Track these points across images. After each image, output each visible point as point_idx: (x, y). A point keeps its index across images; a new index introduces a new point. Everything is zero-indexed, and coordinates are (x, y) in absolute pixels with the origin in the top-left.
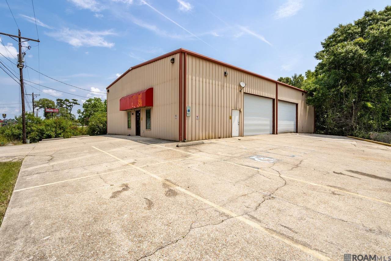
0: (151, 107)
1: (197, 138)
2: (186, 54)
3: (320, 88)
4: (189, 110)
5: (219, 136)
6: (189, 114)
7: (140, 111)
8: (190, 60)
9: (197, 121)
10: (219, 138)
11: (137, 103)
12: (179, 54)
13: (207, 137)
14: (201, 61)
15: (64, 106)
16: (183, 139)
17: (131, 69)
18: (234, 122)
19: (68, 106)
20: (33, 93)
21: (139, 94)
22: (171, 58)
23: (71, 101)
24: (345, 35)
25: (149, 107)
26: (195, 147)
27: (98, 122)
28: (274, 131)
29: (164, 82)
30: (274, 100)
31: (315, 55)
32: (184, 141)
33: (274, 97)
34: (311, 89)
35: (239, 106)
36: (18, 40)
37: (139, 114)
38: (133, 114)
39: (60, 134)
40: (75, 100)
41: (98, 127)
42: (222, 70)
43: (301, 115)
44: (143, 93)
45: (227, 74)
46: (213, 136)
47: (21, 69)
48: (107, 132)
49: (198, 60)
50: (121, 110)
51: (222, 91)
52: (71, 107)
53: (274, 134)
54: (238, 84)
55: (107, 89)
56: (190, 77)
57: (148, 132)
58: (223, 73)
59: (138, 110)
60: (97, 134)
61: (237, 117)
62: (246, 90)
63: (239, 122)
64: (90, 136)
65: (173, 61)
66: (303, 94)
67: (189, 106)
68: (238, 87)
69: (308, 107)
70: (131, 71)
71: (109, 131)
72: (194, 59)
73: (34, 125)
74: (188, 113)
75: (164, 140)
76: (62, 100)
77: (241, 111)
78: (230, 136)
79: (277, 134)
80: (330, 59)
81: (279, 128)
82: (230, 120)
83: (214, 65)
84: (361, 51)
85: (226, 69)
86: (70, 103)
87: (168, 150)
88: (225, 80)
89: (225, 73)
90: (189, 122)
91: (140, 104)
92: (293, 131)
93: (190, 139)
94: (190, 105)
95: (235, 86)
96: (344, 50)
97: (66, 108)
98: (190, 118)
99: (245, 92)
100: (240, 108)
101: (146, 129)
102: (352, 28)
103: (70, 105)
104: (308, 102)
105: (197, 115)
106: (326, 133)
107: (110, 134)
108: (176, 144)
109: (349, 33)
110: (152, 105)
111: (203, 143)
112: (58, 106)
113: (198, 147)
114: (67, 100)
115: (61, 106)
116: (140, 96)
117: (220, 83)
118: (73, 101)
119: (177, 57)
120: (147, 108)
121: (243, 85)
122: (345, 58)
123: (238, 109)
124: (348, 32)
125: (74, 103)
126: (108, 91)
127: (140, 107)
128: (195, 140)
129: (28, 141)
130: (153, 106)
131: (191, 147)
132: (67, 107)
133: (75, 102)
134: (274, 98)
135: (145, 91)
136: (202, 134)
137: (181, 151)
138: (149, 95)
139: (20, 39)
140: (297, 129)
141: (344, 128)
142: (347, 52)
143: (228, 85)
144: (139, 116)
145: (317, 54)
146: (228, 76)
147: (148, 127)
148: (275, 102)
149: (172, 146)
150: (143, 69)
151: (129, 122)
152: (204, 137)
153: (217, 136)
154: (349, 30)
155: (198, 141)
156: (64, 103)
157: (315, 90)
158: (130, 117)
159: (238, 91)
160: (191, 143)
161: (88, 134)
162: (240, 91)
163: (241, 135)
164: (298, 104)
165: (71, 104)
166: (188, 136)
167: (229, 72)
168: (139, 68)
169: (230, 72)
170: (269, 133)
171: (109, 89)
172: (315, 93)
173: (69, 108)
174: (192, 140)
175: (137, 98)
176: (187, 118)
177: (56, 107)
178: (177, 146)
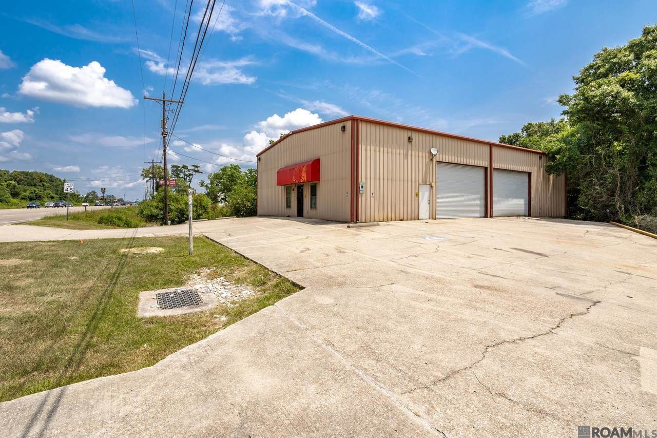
0: (317, 182)
1: (372, 219)
2: (359, 121)
3: (566, 148)
4: (362, 187)
5: (402, 218)
6: (362, 191)
7: (302, 186)
8: (363, 127)
9: (373, 199)
10: (402, 220)
11: (301, 177)
12: (351, 121)
13: (385, 219)
14: (378, 127)
15: (182, 175)
16: (355, 220)
17: (291, 133)
18: (422, 199)
19: (186, 175)
20: (153, 160)
21: (303, 166)
22: (341, 125)
23: (190, 168)
24: (607, 66)
25: (314, 182)
26: (368, 228)
27: (245, 199)
28: (487, 213)
29: (334, 153)
30: (486, 169)
31: (558, 98)
32: (357, 223)
33: (487, 164)
34: (553, 150)
35: (430, 179)
36: (163, 104)
37: (302, 190)
38: (293, 190)
39: (201, 215)
40: (196, 167)
41: (245, 206)
42: (405, 135)
43: (537, 189)
44: (307, 166)
45: (412, 140)
46: (393, 218)
47: (164, 137)
48: (256, 213)
49: (373, 126)
50: (279, 184)
51: (406, 161)
52: (191, 176)
53: (487, 217)
54: (428, 149)
55: (257, 156)
56: (364, 147)
57: (313, 212)
58: (406, 139)
59: (300, 185)
60: (243, 216)
61: (427, 194)
62: (440, 158)
63: (430, 201)
64: (237, 217)
65: (344, 128)
66: (540, 158)
67: (362, 180)
68: (427, 155)
69: (552, 176)
70: (291, 136)
71: (259, 211)
72: (369, 126)
73: (172, 204)
74: (361, 189)
75: (333, 221)
76: (179, 167)
77: (433, 185)
78: (417, 218)
79: (491, 217)
80: (578, 105)
81: (494, 209)
82: (417, 198)
83: (394, 130)
84: (625, 93)
85: (409, 134)
86: (189, 171)
87: (339, 230)
88: (410, 146)
89: (409, 138)
90: (363, 200)
91: (304, 177)
92: (523, 213)
93: (363, 220)
94: (364, 180)
95: (424, 154)
96: (599, 92)
97: (184, 178)
98: (364, 195)
99: (438, 160)
100: (431, 181)
101: (311, 208)
102: (619, 55)
103: (190, 175)
104: (549, 170)
105: (373, 191)
106: (585, 219)
107: (261, 216)
108: (347, 225)
109: (615, 64)
110: (318, 179)
111: (379, 225)
112: (173, 176)
113: (371, 228)
114: (185, 167)
115: (177, 176)
116: (304, 169)
117: (402, 151)
118: (193, 168)
119: (348, 125)
120: (312, 183)
121: (434, 151)
122: (601, 104)
123: (428, 183)
124: (611, 62)
125: (196, 171)
126: (259, 159)
127: (304, 182)
128: (370, 222)
129: (169, 222)
130: (319, 181)
131: (364, 228)
132: (186, 177)
133: (196, 169)
134: (486, 166)
135: (310, 163)
136: (378, 215)
137: (352, 231)
138: (315, 167)
139: (164, 102)
140: (530, 211)
141: (608, 211)
142: (604, 95)
143: (413, 152)
144: (302, 193)
145: (562, 97)
146: (413, 142)
147: (313, 205)
148: (487, 172)
149: (342, 226)
150: (307, 136)
151: (288, 200)
152: (381, 219)
153: (398, 218)
154: (614, 58)
155: (373, 222)
156: (181, 171)
157: (559, 152)
158: (290, 193)
159: (427, 160)
160: (364, 224)
161: (231, 215)
162: (432, 160)
163: (433, 217)
164: (532, 174)
165: (191, 172)
166: (362, 216)
167: (414, 136)
168: (302, 133)
169: (416, 137)
170: (478, 215)
171: (261, 156)
172: (558, 157)
173: (188, 178)
174: (365, 222)
175: (300, 171)
176: (360, 195)
177: (171, 177)
178: (348, 227)
